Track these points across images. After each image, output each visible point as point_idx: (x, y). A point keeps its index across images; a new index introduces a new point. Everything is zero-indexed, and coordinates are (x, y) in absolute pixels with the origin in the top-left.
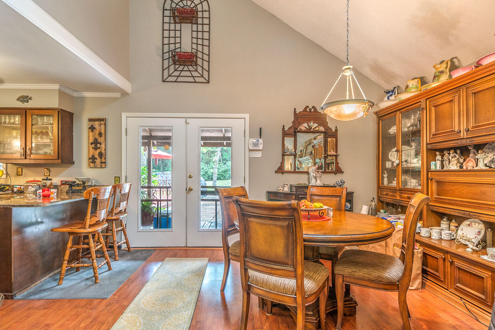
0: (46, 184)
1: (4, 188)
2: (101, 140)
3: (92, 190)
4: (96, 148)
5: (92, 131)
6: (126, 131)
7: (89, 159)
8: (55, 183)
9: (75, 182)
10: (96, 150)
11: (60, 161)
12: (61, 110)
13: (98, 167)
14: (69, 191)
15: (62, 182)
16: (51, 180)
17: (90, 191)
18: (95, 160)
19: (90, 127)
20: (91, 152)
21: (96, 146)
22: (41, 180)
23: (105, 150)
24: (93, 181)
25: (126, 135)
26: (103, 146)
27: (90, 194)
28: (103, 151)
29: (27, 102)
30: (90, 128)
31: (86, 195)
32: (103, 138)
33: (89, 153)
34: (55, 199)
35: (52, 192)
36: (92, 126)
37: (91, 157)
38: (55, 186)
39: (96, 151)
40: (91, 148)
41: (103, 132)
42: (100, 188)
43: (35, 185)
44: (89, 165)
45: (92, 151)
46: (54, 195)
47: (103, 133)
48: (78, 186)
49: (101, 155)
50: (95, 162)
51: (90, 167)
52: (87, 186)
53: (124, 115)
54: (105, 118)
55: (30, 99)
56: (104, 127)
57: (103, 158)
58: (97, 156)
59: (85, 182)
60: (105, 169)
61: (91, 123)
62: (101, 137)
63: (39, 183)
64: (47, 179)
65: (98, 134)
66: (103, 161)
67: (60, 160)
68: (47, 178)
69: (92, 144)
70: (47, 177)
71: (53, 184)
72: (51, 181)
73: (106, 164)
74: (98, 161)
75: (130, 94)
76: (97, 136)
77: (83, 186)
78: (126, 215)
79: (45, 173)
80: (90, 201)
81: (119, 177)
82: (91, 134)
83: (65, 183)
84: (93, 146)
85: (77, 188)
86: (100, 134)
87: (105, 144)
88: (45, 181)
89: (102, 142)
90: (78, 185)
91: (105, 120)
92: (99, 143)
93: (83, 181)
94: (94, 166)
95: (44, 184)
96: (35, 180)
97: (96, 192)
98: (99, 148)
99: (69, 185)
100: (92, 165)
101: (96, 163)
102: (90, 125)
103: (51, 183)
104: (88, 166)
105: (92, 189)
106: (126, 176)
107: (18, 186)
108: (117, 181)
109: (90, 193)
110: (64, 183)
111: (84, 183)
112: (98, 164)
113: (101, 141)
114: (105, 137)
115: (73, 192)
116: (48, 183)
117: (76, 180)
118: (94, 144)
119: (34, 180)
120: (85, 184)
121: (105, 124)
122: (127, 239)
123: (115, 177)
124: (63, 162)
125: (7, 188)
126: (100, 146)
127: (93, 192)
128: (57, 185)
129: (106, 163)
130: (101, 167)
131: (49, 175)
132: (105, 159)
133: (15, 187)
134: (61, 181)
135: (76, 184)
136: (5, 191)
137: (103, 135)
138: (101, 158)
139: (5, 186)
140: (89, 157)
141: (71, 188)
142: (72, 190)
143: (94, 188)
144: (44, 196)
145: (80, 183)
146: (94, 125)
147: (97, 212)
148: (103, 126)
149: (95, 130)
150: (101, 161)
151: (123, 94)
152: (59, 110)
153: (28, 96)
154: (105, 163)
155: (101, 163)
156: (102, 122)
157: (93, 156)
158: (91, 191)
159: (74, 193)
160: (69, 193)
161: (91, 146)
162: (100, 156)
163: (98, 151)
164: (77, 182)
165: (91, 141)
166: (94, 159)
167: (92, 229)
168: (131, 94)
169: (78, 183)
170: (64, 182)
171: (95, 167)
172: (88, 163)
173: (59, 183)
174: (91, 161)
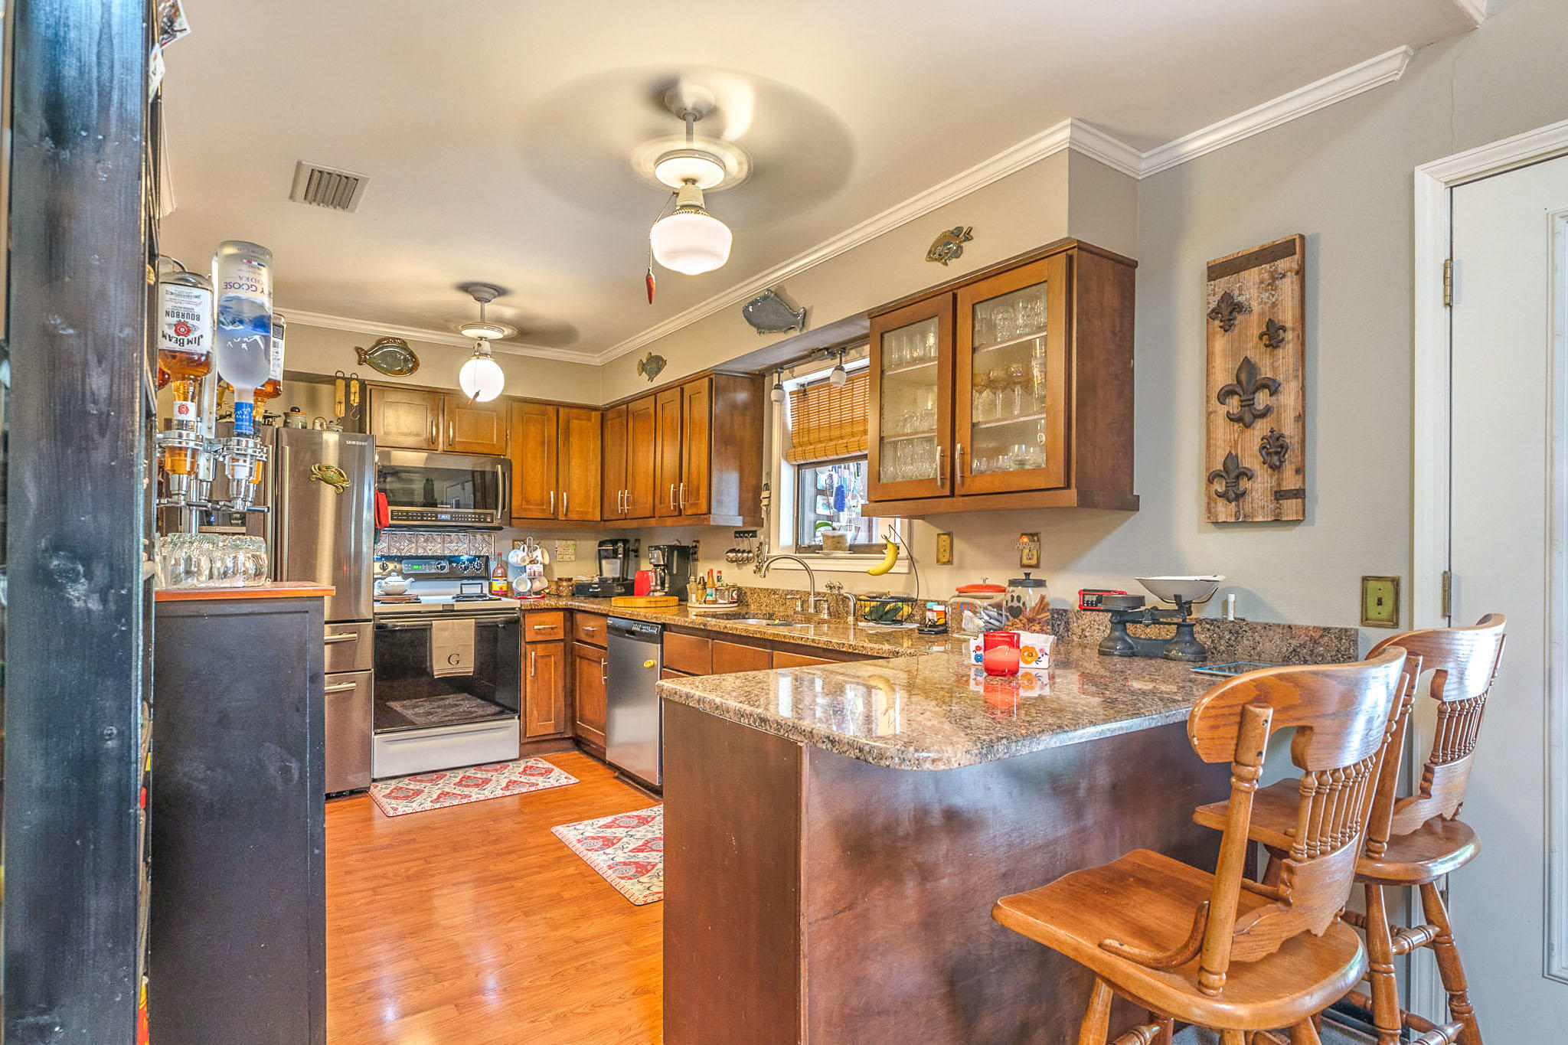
0: (1021, 605)
1: (896, 610)
2: (1280, 364)
3: (1262, 694)
4: (1248, 417)
5: (1228, 326)
6: (1448, 279)
7: (1210, 481)
8: (1056, 600)
9: (1140, 601)
10: (1247, 426)
11: (1071, 496)
12: (1082, 247)
13: (1260, 519)
14: (1111, 644)
15: (1087, 598)
16: (1040, 584)
17: (1240, 700)
18: (1244, 484)
19: (1213, 305)
20: (1220, 443)
21: (1248, 404)
22: (1005, 584)
23: (1301, 418)
24: (1232, 598)
25: (1449, 305)
26: (1288, 398)
27: (1241, 725)
28: (1289, 429)
29: (957, 254)
30: (1214, 314)
31: (1214, 727)
32: (1287, 354)
33: (1208, 448)
34: (1043, 686)
35: (1031, 652)
36: (1227, 298)
37: (1220, 467)
38: (1058, 611)
39: (1249, 432)
40: (1220, 421)
41: (1287, 316)
42: (1325, 674)
43: (985, 603)
44: (1210, 510)
45: (1224, 431)
46: (1040, 665)
47: (1289, 324)
48: (1156, 622)
49: (1275, 450)
50: (1244, 494)
51: (1216, 523)
52: (1200, 621)
53: (1428, 184)
54: (1302, 237)
55: (968, 237)
56: (1297, 288)
57: (1289, 470)
58: (1251, 460)
59: (1191, 602)
60: (1298, 530)
61: (1223, 284)
62: (1280, 352)
63: (999, 597)
64: (1026, 582)
65: (1261, 337)
66: (1290, 482)
67: (1074, 491)
68: (1028, 575)
69: (1226, 394)
70: (1027, 571)
71: (1048, 604)
72: (1041, 591)
73: (1304, 505)
74: (1260, 487)
75: (1480, 19)
76: (1253, 350)
77: (1179, 625)
78: (1467, 851)
79: (1024, 557)
80: (1242, 779)
81: (1395, 582)
82: (1220, 343)
83: (1099, 600)
84: (1234, 404)
85: (1153, 632)
86: (1273, 336)
87: (1303, 388)
88: (1019, 591)
89: (1280, 378)
90: (1156, 617)
91: (1303, 246)
92: (1264, 386)
93: (1178, 598)
94: (1237, 517)
95: (1015, 604)
96: (988, 582)
97: (1294, 707)
98: (1266, 412)
99: (1115, 613)
100: (1225, 511)
101: (1248, 499)
102: (1218, 297)
103: (1043, 598)
104: (1205, 515)
105: (1258, 684)
106: (1447, 579)
107: (939, 603)
108: (1380, 602)
109: (1243, 719)
110: (1093, 601)
111: (1184, 606)
112: (1258, 503)
113: (1274, 369)
114: (1303, 344)
115: (1130, 653)
116: (1031, 597)
117: (1141, 591)
118: (1236, 397)
119: (980, 582)
120: (1190, 614)
121: (1301, 272)
122: (1470, 1022)
123: (1365, 579)
124: (1086, 501)
125: (907, 609)
126: (1271, 401)
127: (1271, 711)
128: (1065, 611)
129: (1304, 498)
130: (1278, 521)
131: (1037, 566)
132: (1300, 471)
133: (929, 610)
134: (1083, 593)
135: (1142, 608)
136: (900, 622)
137: (1289, 336)
138: (1276, 468)
139: (900, 604)
140: (1207, 469)
141: (1120, 627)
142: (1125, 641)
143: (1280, 677)
144: (992, 671)
145: (1162, 606)
146: (1236, 293)
147: (1290, 870)
148: (1288, 287)
149: (1240, 318)
150: (1279, 485)
151: (1418, 49)
152: (1069, 252)
153: (960, 229)
154: (1299, 494)
155: (1277, 499)
156: (1283, 264)
157: (1231, 460)
158: (1251, 703)
159: (1134, 655)
160: (1113, 655)
161: (1222, 410)
162: (1268, 459)
163: (1261, 428)
164: (1151, 600)
165: (1223, 377)
166: (1237, 477)
167: (1251, 1006)
168: (1490, 16)
169: (1155, 608)
170: (1094, 598)
171: (1243, 522)
172: (1205, 500)
173: (1073, 601)
174: (1219, 486)
